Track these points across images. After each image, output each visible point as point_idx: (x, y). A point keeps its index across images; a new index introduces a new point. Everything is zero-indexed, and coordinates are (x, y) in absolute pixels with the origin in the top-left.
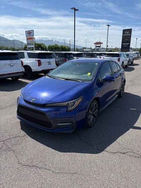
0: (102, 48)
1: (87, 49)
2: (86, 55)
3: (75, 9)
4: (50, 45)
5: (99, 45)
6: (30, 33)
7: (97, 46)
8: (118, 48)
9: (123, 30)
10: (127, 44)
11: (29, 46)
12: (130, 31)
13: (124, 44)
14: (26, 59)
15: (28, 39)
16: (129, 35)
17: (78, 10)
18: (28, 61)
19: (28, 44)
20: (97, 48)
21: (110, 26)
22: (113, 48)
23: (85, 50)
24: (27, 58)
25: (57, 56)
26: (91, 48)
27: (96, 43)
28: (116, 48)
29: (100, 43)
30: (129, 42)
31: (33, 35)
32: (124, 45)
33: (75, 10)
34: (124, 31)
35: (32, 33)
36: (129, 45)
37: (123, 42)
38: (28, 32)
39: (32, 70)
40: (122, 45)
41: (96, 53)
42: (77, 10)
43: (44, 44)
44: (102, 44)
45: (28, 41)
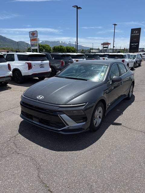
0: (110, 49)
2: (87, 57)
3: (77, 6)
4: (55, 46)
5: (107, 46)
6: (33, 34)
7: (104, 46)
8: (127, 49)
9: (131, 29)
10: (136, 44)
11: (33, 48)
12: (139, 30)
13: (132, 44)
14: (16, 62)
15: (32, 40)
16: (138, 34)
18: (18, 64)
19: (32, 45)
20: (104, 49)
21: (116, 25)
22: (121, 48)
23: (92, 51)
25: (53, 58)
26: (98, 49)
27: (103, 44)
28: (125, 48)
29: (108, 44)
30: (138, 42)
31: (37, 36)
32: (133, 46)
33: (78, 8)
34: (133, 30)
35: (36, 34)
36: (138, 45)
37: (131, 43)
38: (31, 33)
40: (131, 46)
41: (98, 55)
42: (80, 8)
43: (49, 46)
44: (110, 44)
45: (32, 42)
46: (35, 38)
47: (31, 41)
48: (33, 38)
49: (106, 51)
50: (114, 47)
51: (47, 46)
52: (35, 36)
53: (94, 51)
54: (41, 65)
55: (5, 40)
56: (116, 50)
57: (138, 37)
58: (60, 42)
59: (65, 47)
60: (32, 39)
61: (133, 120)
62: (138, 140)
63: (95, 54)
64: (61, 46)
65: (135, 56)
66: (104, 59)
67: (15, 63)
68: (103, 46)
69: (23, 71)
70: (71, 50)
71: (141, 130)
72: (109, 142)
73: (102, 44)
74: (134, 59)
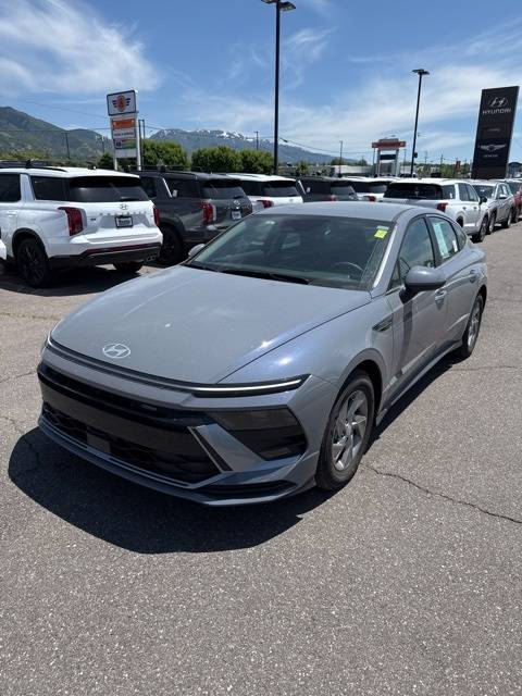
0: (404, 163)
1: (349, 164)
2: (309, 190)
5: (393, 152)
6: (122, 104)
7: (382, 153)
8: (465, 165)
9: (484, 91)
10: (497, 147)
11: (121, 154)
12: (511, 93)
13: (483, 147)
14: (26, 205)
15: (116, 125)
16: (508, 110)
17: (294, 7)
18: (32, 214)
19: (118, 144)
20: (383, 162)
21: (426, 73)
22: (446, 162)
23: (337, 169)
24: (30, 201)
25: (176, 193)
26: (363, 163)
27: (381, 145)
28: (458, 163)
29: (396, 144)
30: (507, 140)
31: (135, 112)
32: (486, 152)
33: (280, 6)
34: (488, 95)
35: (131, 102)
36: (506, 151)
37: (479, 142)
39: (47, 249)
40: (478, 152)
42: (286, 4)
43: (179, 146)
44: (404, 146)
45: (116, 132)
46: (128, 117)
47: (113, 130)
48: (119, 118)
49: (388, 170)
50: (415, 155)
51: (173, 147)
52: (127, 109)
53: (345, 169)
54: (122, 217)
55: (24, 123)
56: (427, 167)
57: (507, 122)
58: (225, 134)
59: (238, 151)
60: (118, 123)
61: (445, 449)
62: (451, 547)
63: (338, 182)
64: (223, 150)
65: (490, 191)
66: (373, 199)
67: (22, 208)
68: (379, 151)
69: (49, 241)
70: (260, 165)
71: (471, 500)
72: (324, 552)
73: (375, 145)
74: (485, 201)
